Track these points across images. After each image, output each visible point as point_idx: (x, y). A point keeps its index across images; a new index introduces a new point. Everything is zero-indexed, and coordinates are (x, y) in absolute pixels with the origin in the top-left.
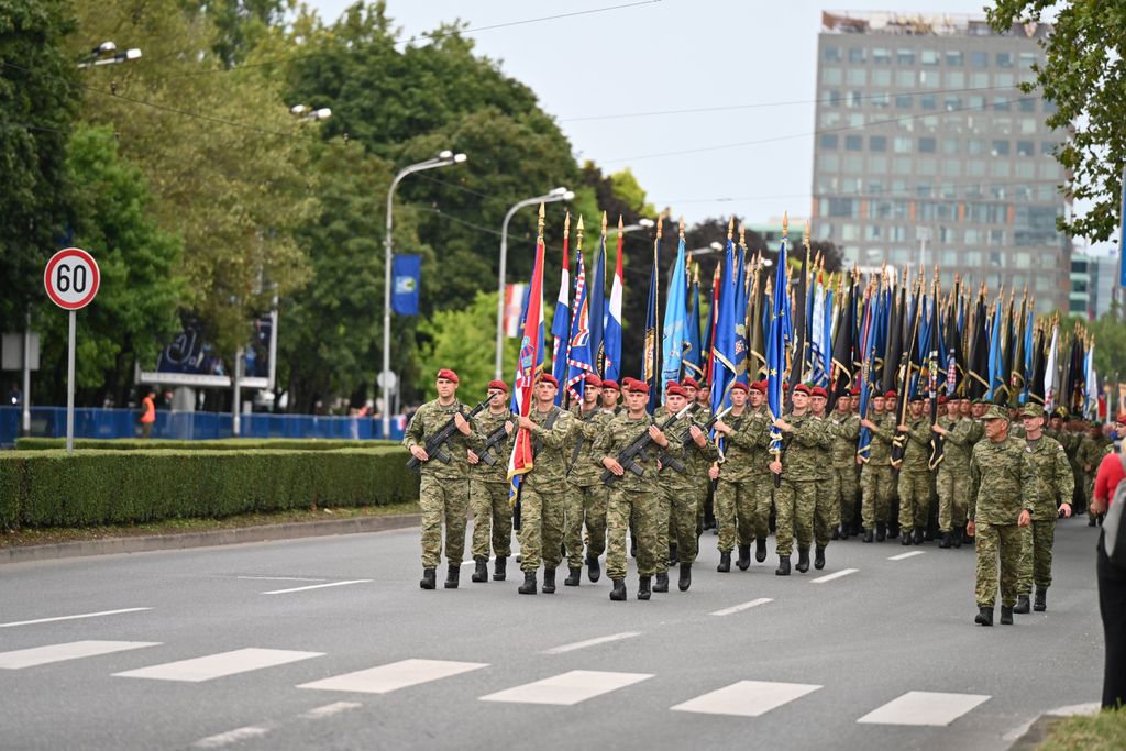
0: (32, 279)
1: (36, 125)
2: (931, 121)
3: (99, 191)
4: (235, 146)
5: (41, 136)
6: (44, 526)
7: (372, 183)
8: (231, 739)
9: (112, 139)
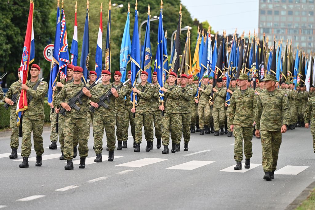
0: (40, 53)
1: (41, 10)
2: (291, 6)
4: (97, 15)
5: (42, 13)
8: (97, 180)
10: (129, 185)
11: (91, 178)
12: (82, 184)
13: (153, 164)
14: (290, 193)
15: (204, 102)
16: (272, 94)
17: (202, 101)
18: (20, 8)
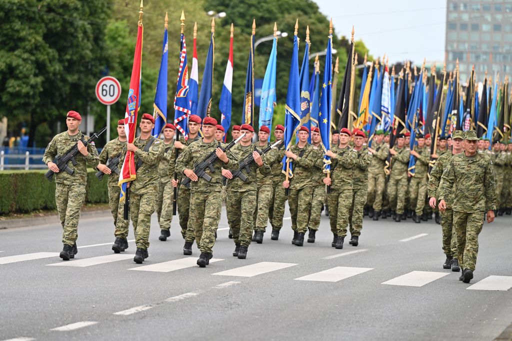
0: (90, 91)
1: (92, 21)
2: (499, 17)
3: (121, 51)
5: (94, 26)
6: (96, 203)
7: (244, 46)
8: (182, 298)
9: (126, 27)
10: (233, 306)
11: (172, 295)
12: (158, 304)
13: (273, 272)
14: (496, 320)
15: (376, 171)
16: (472, 160)
17: (374, 168)
18: (58, 17)
